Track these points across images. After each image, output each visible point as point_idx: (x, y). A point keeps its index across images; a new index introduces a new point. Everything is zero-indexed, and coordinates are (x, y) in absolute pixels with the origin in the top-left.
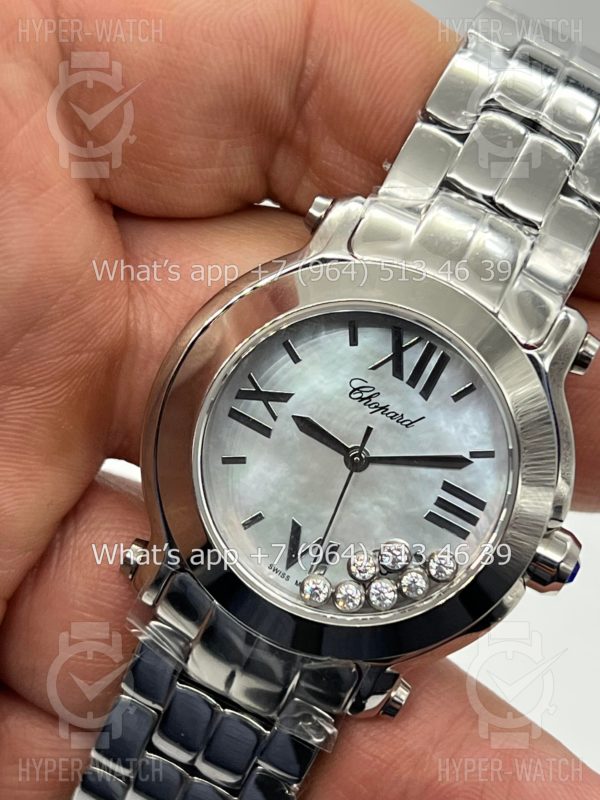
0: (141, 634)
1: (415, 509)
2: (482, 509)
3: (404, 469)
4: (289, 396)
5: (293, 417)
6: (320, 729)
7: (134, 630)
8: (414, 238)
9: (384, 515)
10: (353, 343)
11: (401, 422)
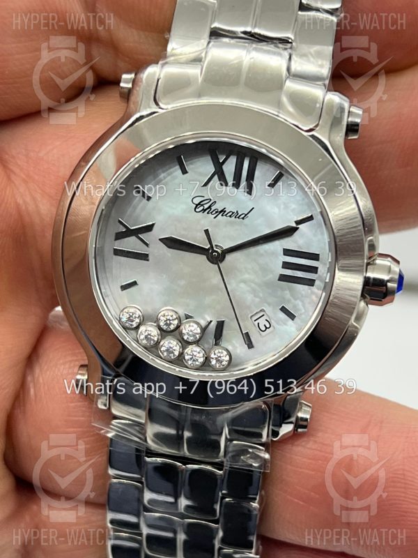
0: (108, 432)
1: (270, 276)
2: (318, 259)
3: (252, 250)
4: (153, 225)
5: (160, 240)
6: (256, 457)
8: (200, 80)
9: (248, 288)
10: (184, 172)
11: (238, 217)
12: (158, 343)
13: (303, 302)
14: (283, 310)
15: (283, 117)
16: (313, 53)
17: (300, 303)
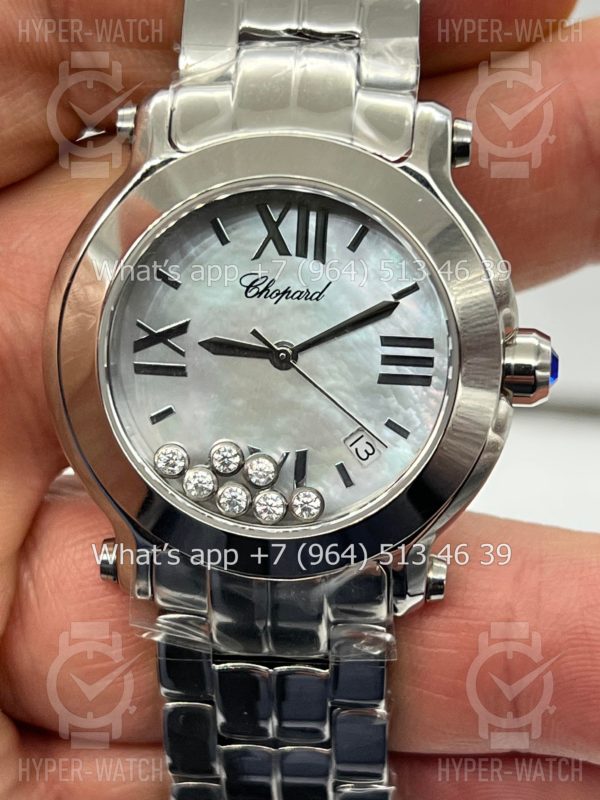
0: (154, 634)
1: (366, 378)
2: (432, 347)
3: (337, 342)
4: (187, 324)
5: (200, 344)
6: (376, 642)
7: (144, 635)
8: (232, 104)
10: (224, 241)
11: (311, 298)
12: (214, 492)
13: (416, 410)
14: (390, 425)
15: (358, 145)
16: (391, 49)
17: (414, 413)
